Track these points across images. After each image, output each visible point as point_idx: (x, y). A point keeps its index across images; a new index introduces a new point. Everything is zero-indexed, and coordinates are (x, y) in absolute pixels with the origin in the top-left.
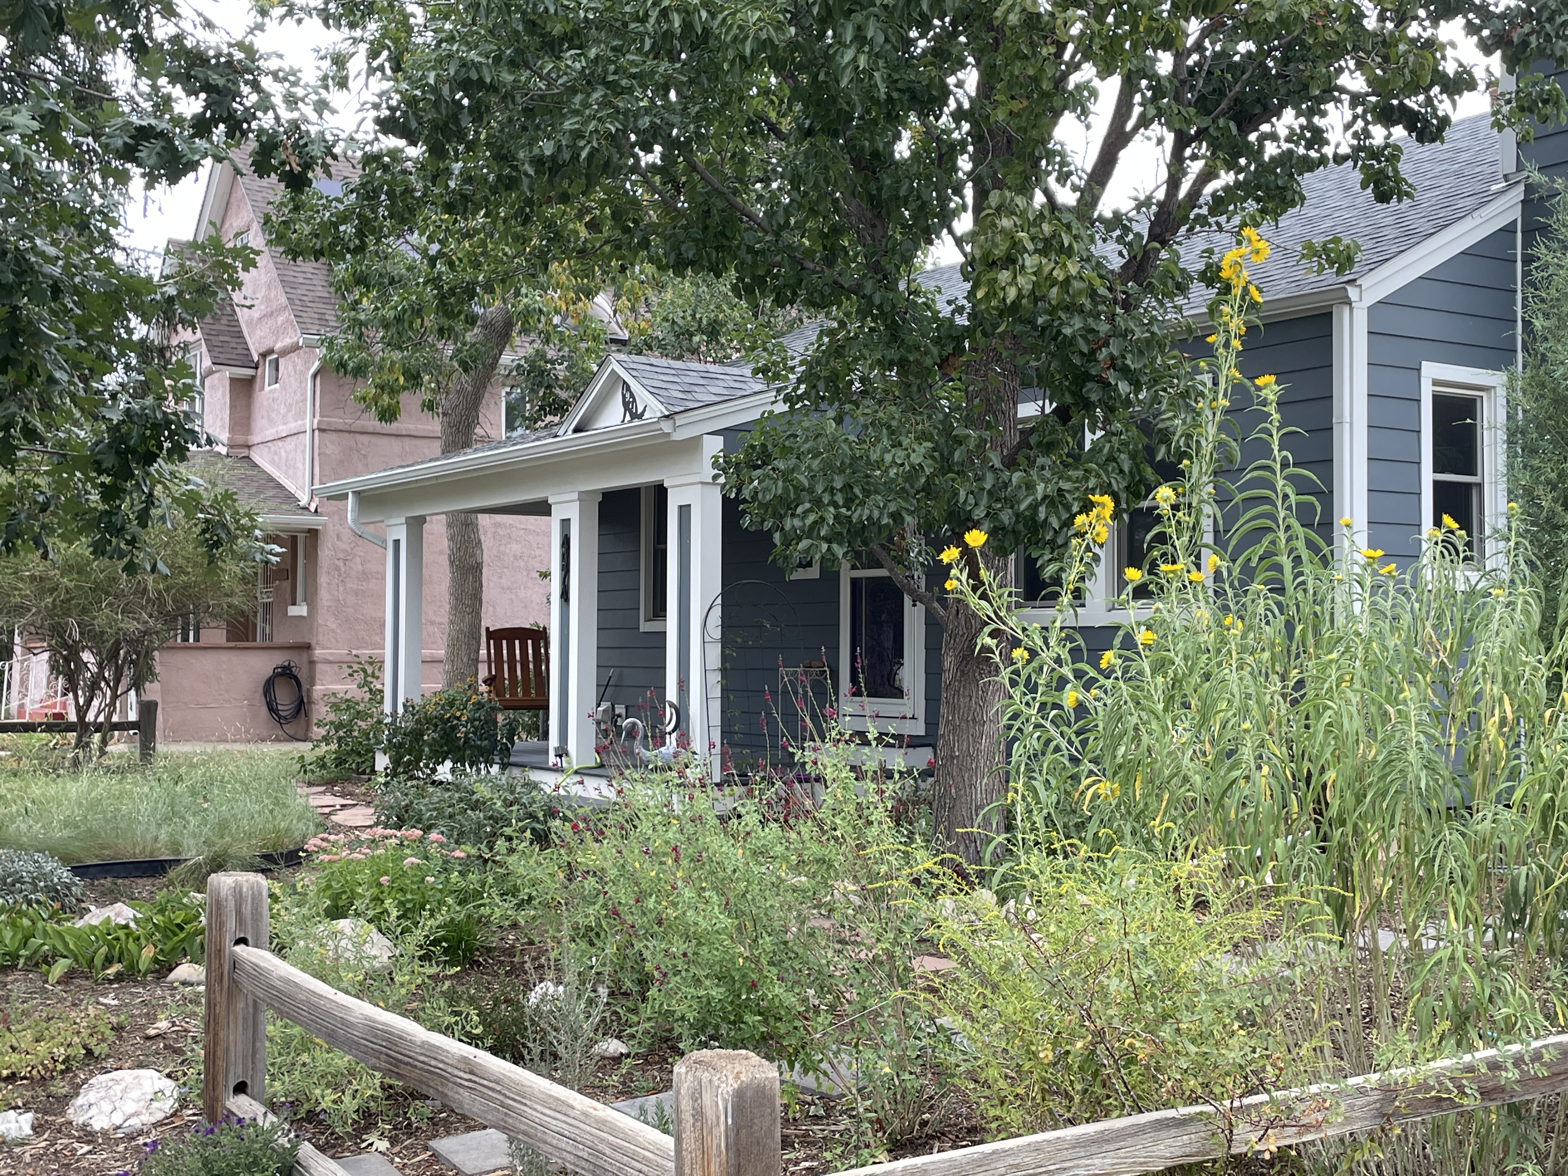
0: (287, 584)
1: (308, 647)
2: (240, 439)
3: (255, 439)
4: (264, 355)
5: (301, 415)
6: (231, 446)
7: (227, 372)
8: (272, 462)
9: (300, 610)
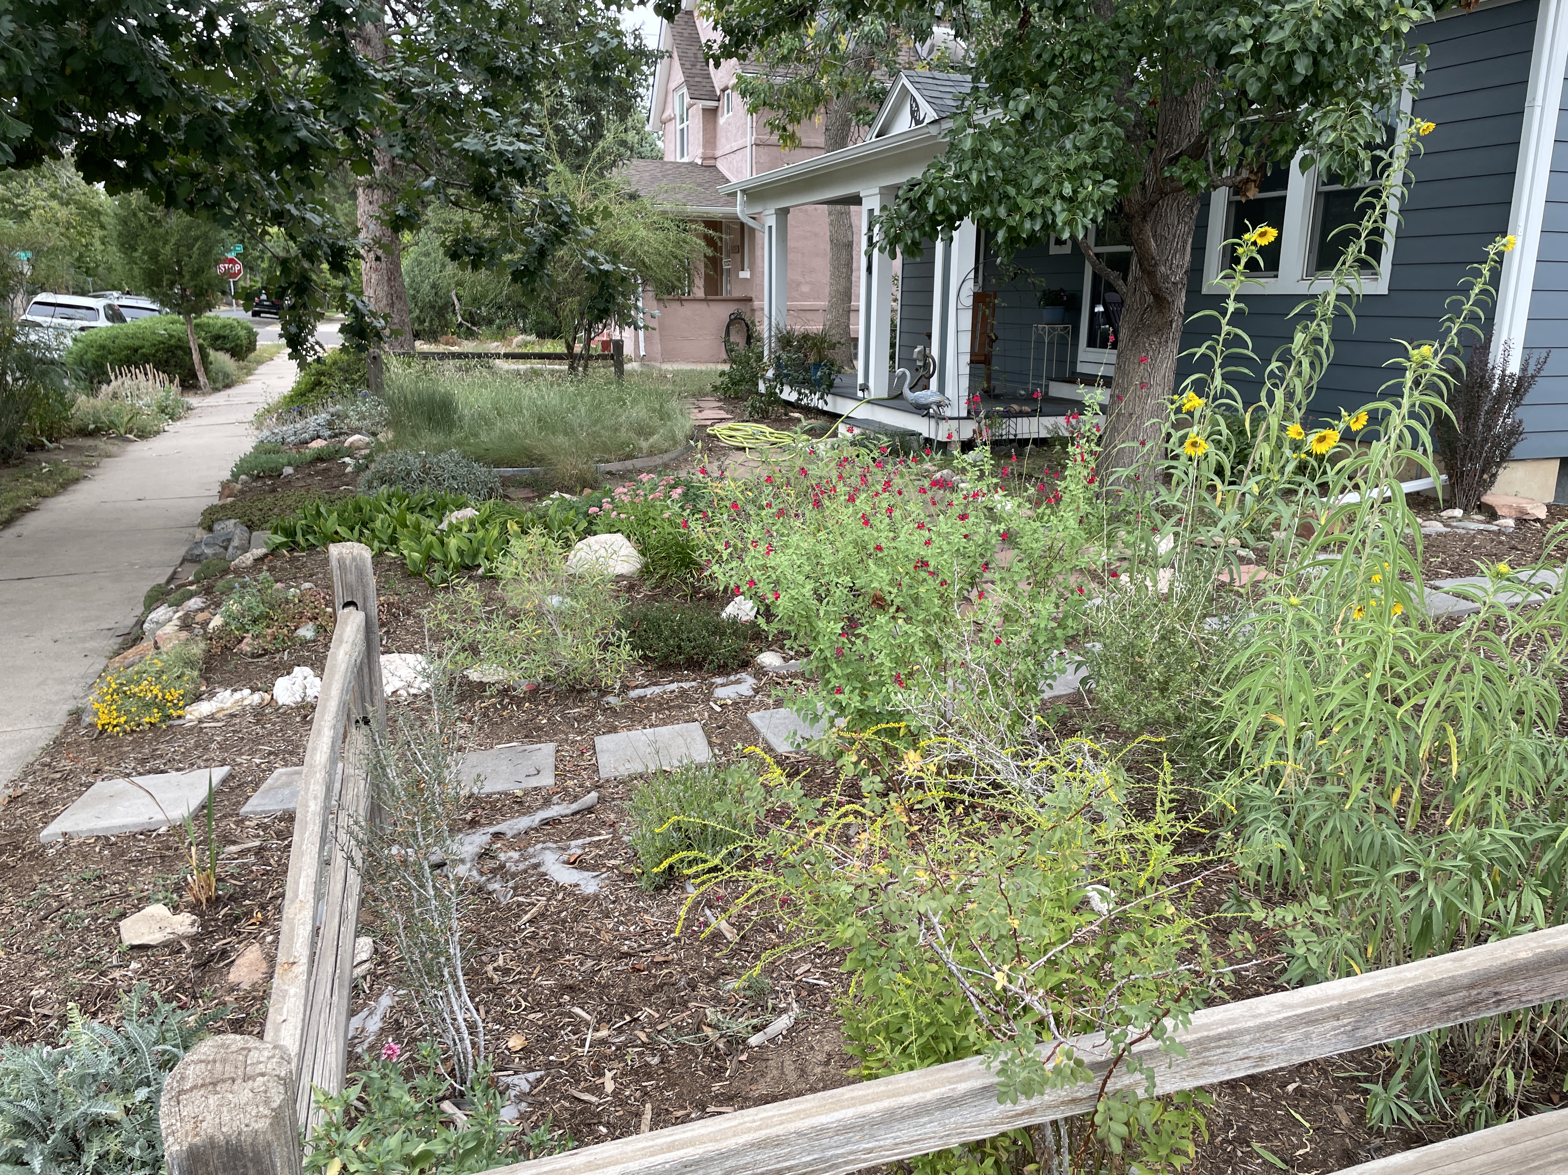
0: (738, 256)
1: (750, 300)
2: (709, 153)
3: (718, 153)
4: (723, 91)
5: (744, 134)
6: (704, 159)
7: (701, 104)
8: (729, 170)
9: (745, 274)
